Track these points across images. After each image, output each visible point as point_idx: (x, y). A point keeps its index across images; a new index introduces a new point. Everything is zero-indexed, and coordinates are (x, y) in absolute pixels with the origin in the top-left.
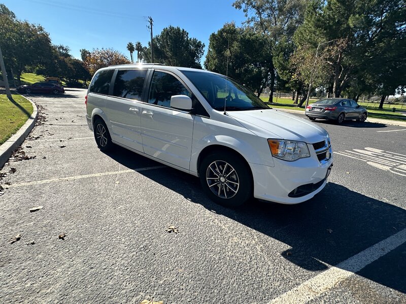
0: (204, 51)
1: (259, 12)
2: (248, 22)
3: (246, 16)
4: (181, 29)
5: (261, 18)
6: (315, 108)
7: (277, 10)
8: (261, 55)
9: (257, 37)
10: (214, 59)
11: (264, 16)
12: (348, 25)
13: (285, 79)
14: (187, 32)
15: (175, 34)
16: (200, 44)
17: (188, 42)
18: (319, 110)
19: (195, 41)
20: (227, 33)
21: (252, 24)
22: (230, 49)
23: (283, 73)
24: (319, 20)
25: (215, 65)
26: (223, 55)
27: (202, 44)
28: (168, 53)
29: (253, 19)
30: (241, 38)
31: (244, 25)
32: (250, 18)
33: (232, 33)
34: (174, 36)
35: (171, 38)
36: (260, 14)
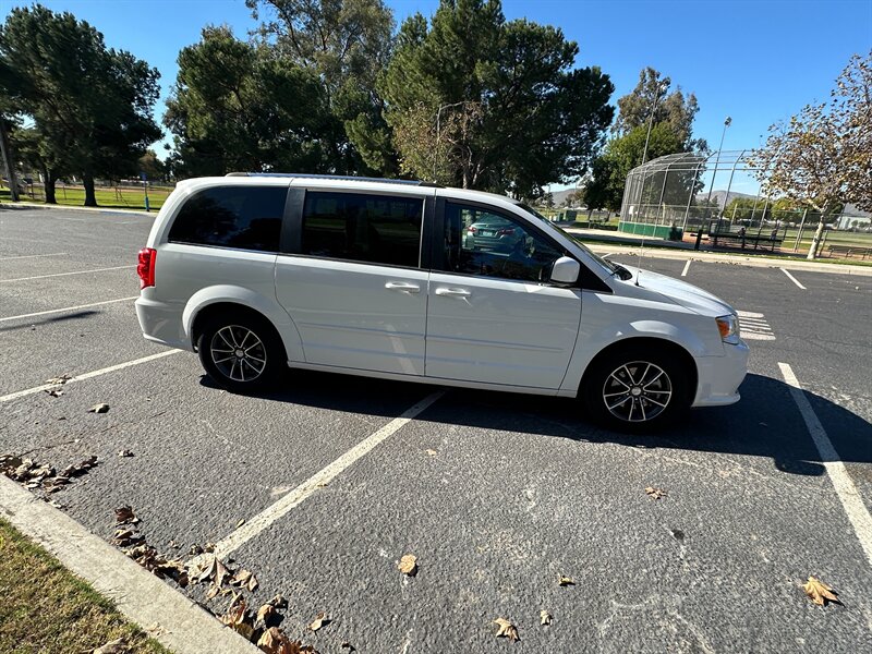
0: (159, 88)
1: (285, 13)
2: (264, 33)
3: (256, 17)
4: (79, 22)
5: (291, 27)
6: (482, 230)
7: (321, 17)
8: (313, 114)
9: (300, 73)
10: (203, 114)
11: (299, 24)
12: (475, 77)
13: (376, 168)
14: (98, 30)
15: (58, 29)
16: (146, 70)
17: (108, 60)
18: (490, 234)
19: (127, 60)
20: (226, 53)
21: (273, 39)
22: (236, 92)
23: (371, 155)
24: (426, 60)
25: (206, 127)
26: (220, 106)
27: (150, 68)
28: (45, 82)
29: (273, 28)
30: (263, 71)
31: (253, 38)
32: (267, 24)
33: (238, 56)
34: (57, 36)
35: (47, 40)
36: (288, 20)
